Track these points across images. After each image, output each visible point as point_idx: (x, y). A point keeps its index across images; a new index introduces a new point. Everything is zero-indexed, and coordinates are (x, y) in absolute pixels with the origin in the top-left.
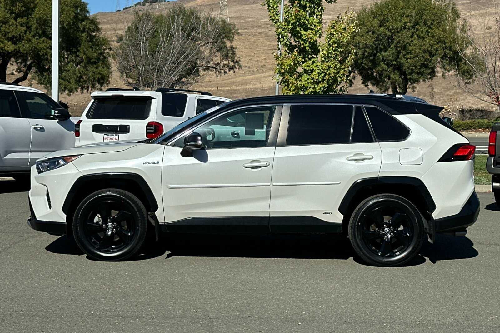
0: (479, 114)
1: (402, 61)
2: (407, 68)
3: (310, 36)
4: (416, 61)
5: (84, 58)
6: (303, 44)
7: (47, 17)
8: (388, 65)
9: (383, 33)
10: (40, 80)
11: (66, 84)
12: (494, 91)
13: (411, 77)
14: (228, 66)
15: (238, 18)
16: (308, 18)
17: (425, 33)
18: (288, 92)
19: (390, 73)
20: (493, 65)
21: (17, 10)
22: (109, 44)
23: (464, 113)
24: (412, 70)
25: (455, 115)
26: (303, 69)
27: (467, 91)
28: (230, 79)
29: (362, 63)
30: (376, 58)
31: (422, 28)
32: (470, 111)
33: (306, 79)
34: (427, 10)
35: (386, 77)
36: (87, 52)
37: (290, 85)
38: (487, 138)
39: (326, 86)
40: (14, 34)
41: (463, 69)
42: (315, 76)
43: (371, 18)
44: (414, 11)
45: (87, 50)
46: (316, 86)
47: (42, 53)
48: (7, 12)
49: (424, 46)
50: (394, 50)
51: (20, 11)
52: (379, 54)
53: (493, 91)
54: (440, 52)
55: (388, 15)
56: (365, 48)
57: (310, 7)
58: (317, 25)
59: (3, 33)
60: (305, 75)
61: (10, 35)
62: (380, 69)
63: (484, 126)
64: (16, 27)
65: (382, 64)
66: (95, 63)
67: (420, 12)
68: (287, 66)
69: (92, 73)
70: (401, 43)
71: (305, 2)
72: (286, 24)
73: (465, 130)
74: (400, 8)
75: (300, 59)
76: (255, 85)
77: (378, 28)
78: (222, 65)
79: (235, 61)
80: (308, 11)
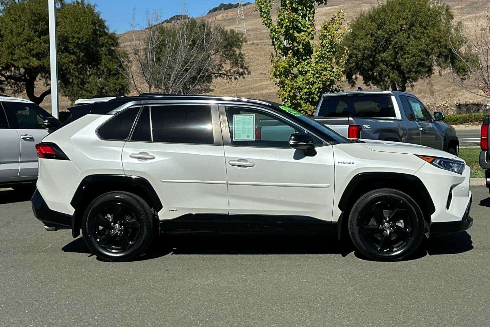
0: (475, 108)
1: (400, 61)
2: (405, 67)
3: (303, 37)
4: (413, 60)
5: (105, 71)
6: (297, 46)
7: (68, 34)
8: (387, 65)
9: (381, 36)
10: (65, 92)
11: (89, 95)
12: (488, 85)
13: (409, 75)
14: (238, 73)
15: (254, 30)
16: (300, 20)
17: (421, 34)
18: (283, 94)
19: (389, 72)
20: (485, 60)
21: (40, 28)
22: (128, 57)
23: (461, 107)
24: (410, 68)
25: (453, 109)
26: (297, 70)
27: (461, 86)
28: (248, 85)
29: (362, 64)
30: (375, 59)
31: (417, 29)
32: (467, 105)
33: (301, 80)
34: (422, 12)
35: (385, 77)
36: (108, 65)
37: (286, 86)
38: (479, 130)
39: (321, 87)
40: (38, 50)
41: (458, 66)
42: (309, 77)
43: (369, 22)
44: (410, 13)
45: (108, 63)
46: (311, 86)
47: (65, 67)
48: (31, 31)
49: (420, 46)
50: (392, 50)
51: (43, 29)
52: (377, 56)
53: (486, 85)
54: (435, 51)
55: (385, 18)
56: (364, 50)
57: (302, 10)
58: (309, 26)
59: (28, 50)
60: (300, 76)
61: (34, 52)
62: (379, 70)
63: (480, 119)
64: (40, 44)
65: (381, 64)
66: (115, 75)
67: (416, 14)
68: (282, 68)
69: (113, 85)
70: (399, 44)
71: (297, 5)
72: (279, 27)
73: (462, 123)
74: (396, 11)
75: (294, 61)
76: (271, 89)
77: (376, 31)
78: (232, 71)
79: (244, 67)
80: (300, 14)
